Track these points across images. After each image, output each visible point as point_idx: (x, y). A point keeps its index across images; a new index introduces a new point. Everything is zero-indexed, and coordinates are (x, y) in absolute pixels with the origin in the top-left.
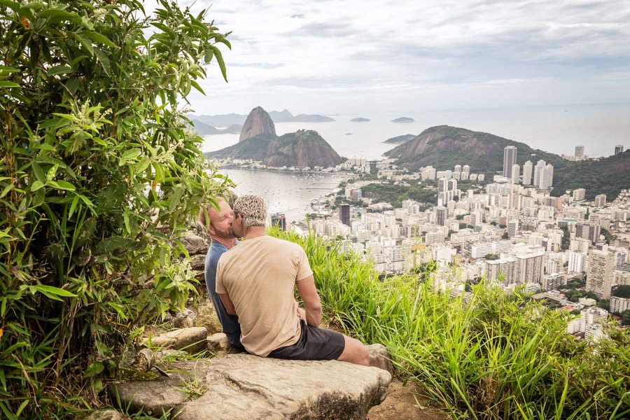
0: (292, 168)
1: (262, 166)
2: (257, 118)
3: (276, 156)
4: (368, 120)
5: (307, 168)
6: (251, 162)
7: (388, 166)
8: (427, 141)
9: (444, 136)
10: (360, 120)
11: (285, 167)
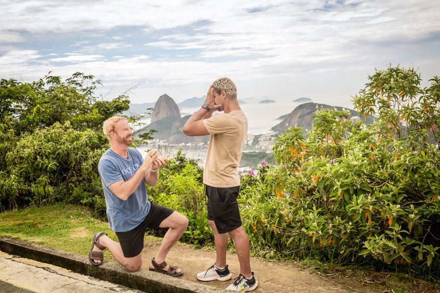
0: (189, 144)
1: (164, 144)
2: (163, 104)
3: (176, 135)
4: (273, 101)
5: (201, 144)
6: (157, 141)
7: (268, 138)
8: (298, 116)
9: (310, 111)
10: (267, 101)
11: (183, 144)
